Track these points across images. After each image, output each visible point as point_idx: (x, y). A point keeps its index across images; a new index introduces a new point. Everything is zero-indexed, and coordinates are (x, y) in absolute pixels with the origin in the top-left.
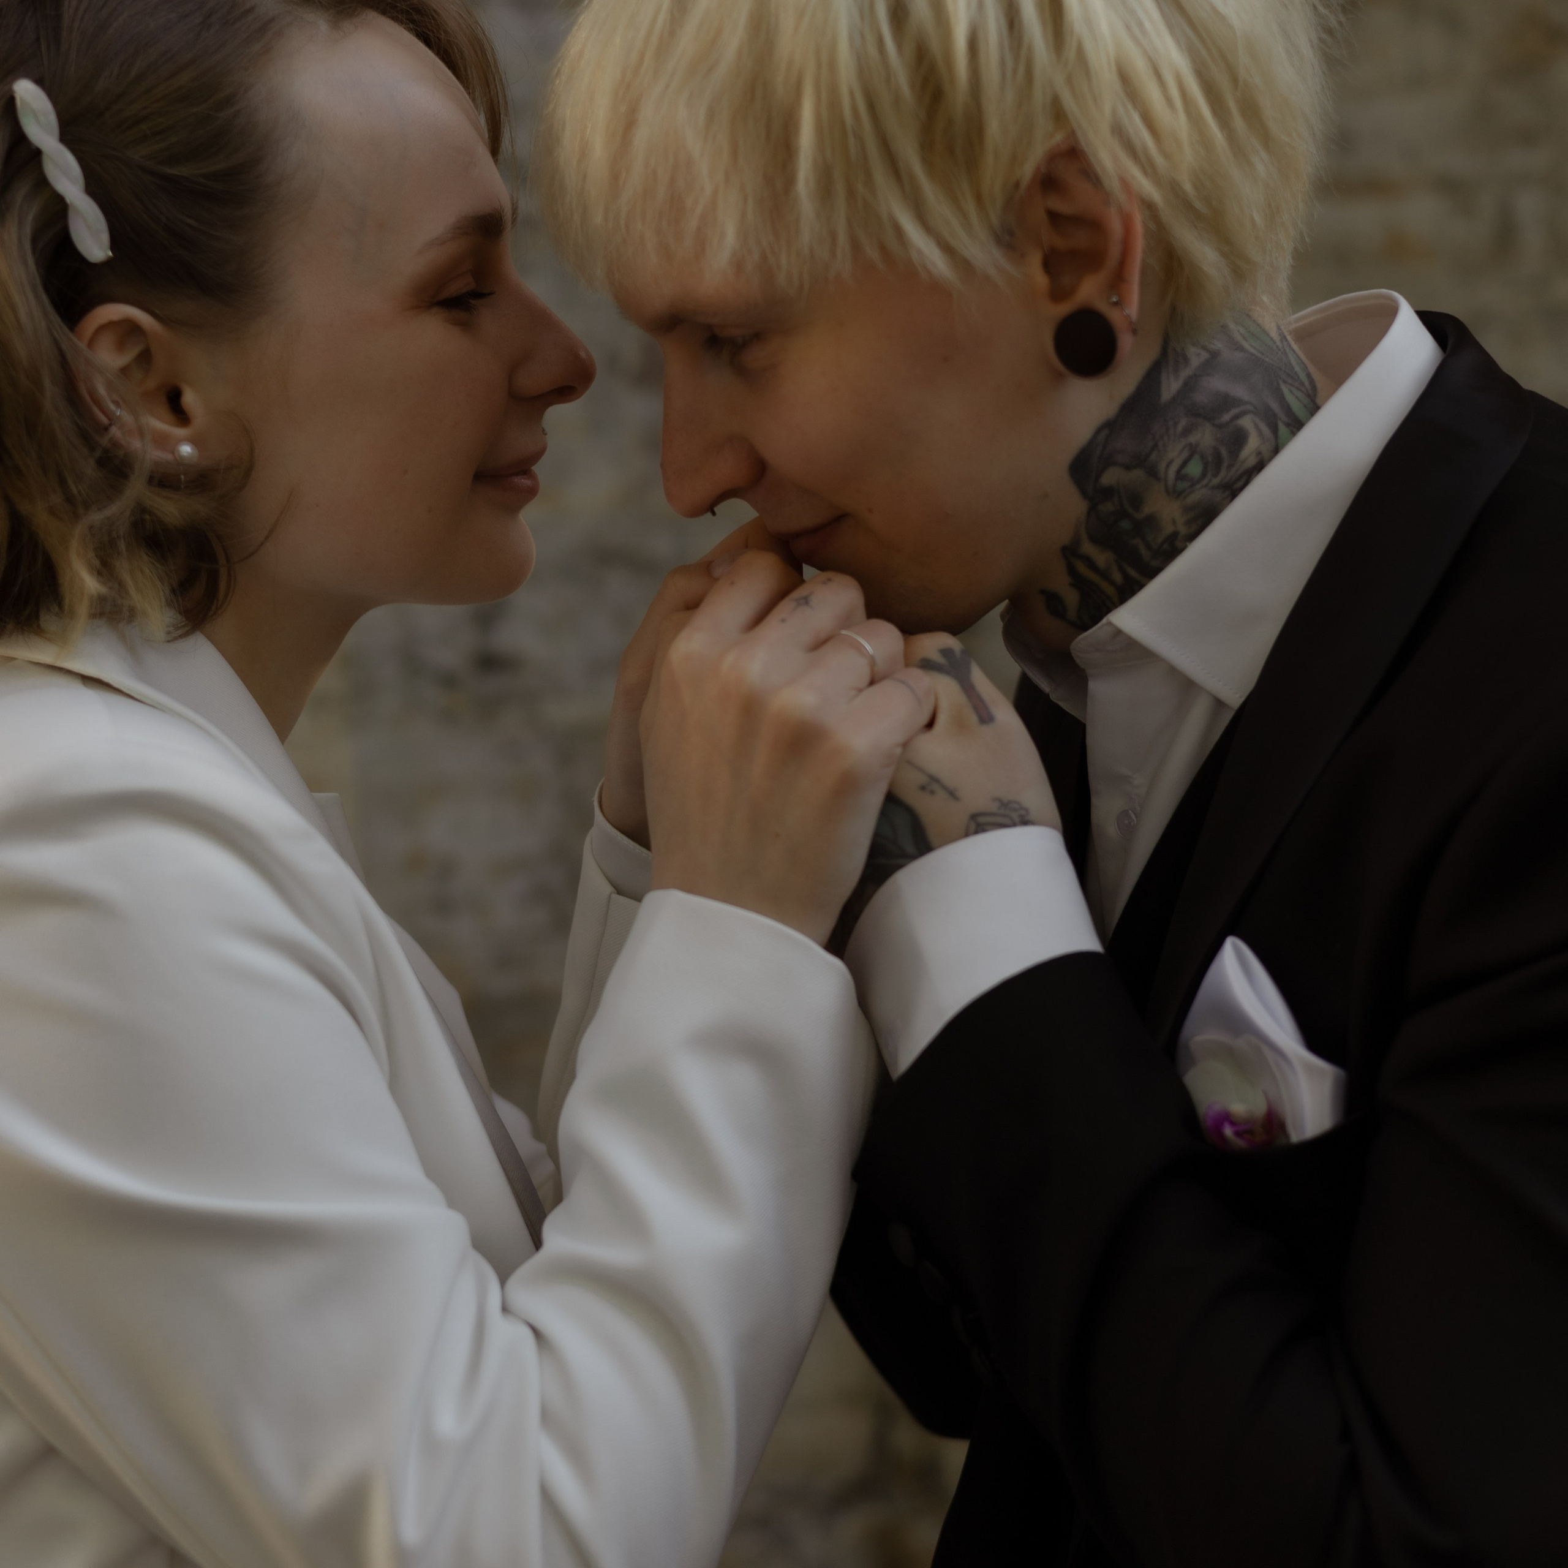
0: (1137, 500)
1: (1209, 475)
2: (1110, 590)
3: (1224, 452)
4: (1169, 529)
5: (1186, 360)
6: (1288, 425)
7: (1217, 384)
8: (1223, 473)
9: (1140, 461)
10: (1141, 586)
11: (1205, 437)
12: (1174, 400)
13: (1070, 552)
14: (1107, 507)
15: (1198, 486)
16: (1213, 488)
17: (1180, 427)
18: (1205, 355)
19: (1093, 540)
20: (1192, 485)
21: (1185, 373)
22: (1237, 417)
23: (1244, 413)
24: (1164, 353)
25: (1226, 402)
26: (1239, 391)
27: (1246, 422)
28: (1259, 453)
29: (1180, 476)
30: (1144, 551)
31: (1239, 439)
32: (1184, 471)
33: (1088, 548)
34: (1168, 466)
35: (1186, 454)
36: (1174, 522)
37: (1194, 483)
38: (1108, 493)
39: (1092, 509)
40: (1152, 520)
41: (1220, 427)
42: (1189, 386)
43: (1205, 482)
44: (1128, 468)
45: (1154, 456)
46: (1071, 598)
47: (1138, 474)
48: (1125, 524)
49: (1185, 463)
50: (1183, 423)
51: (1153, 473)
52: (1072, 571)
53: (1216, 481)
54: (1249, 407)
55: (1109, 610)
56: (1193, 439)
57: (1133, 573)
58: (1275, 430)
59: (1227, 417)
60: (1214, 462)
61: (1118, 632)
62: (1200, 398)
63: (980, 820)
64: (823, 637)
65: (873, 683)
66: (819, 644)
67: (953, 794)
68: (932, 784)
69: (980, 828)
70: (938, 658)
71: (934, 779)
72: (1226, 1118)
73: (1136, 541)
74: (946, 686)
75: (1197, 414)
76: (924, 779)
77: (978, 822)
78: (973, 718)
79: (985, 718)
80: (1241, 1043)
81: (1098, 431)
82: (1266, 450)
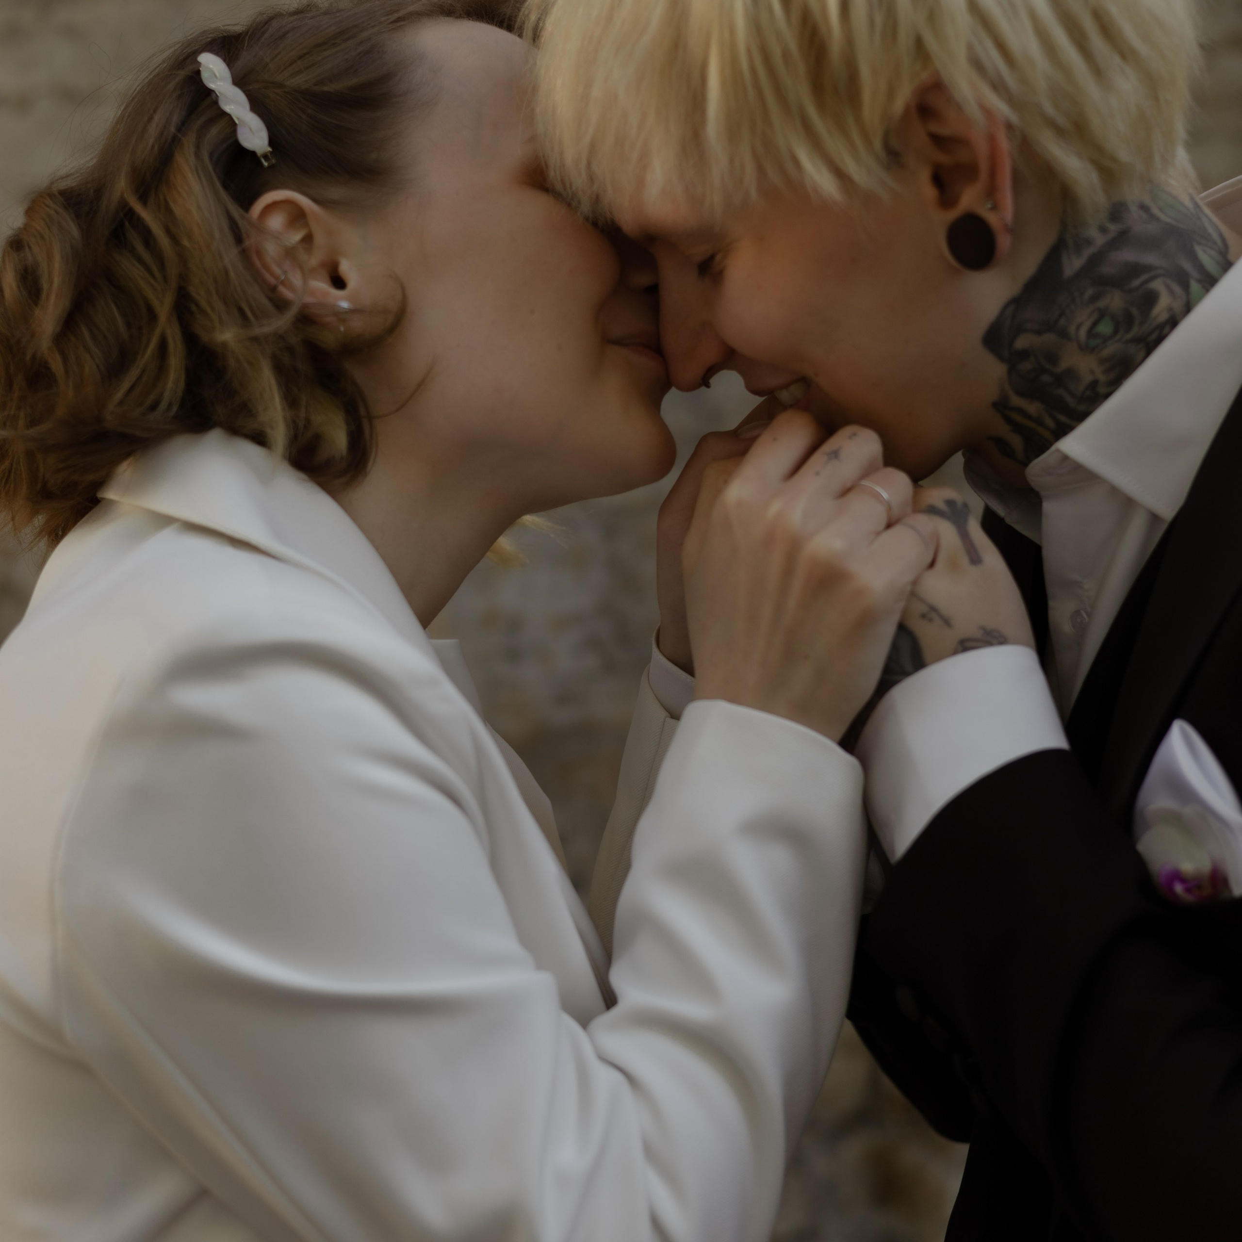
0: (1053, 358)
1: (1121, 332)
2: (1047, 434)
3: (1135, 311)
4: (1087, 379)
5: (1088, 241)
6: (1199, 281)
7: (1126, 255)
8: (1135, 329)
9: (1049, 327)
12: (1078, 274)
13: (1001, 406)
14: (1026, 366)
15: (1111, 342)
16: (1127, 342)
17: (1087, 296)
18: (1111, 235)
19: (1019, 394)
20: (1105, 341)
21: (1087, 253)
22: (1147, 281)
23: (1154, 278)
24: (1062, 238)
25: (1136, 270)
26: (1151, 259)
27: (1157, 285)
29: (1091, 334)
30: (1069, 400)
31: (1151, 298)
32: (1095, 331)
33: (1016, 401)
34: (1078, 328)
35: (1095, 317)
36: (1092, 372)
37: (1106, 339)
38: (1024, 354)
39: (1012, 369)
40: (1070, 373)
41: (1130, 291)
42: (1095, 261)
43: (1117, 337)
44: (1039, 333)
45: (1062, 321)
46: (1016, 441)
47: (1049, 338)
48: (1046, 378)
49: (1095, 324)
50: (1089, 292)
51: (1064, 334)
52: (1009, 420)
53: (1129, 336)
54: (1160, 271)
55: (1056, 439)
56: (1102, 303)
57: (1063, 418)
58: (1186, 287)
59: (1136, 283)
60: (1124, 322)
61: (1066, 458)
62: (1107, 270)
63: (968, 644)
64: (849, 485)
65: (889, 526)
66: (845, 492)
67: (947, 622)
68: (932, 613)
69: (965, 649)
70: (941, 505)
71: (933, 609)
72: (1177, 876)
73: (1060, 391)
74: (947, 531)
75: (1105, 283)
76: (923, 609)
77: (965, 645)
78: (964, 560)
79: (975, 559)
80: (1188, 811)
81: (1006, 307)
82: (1178, 306)
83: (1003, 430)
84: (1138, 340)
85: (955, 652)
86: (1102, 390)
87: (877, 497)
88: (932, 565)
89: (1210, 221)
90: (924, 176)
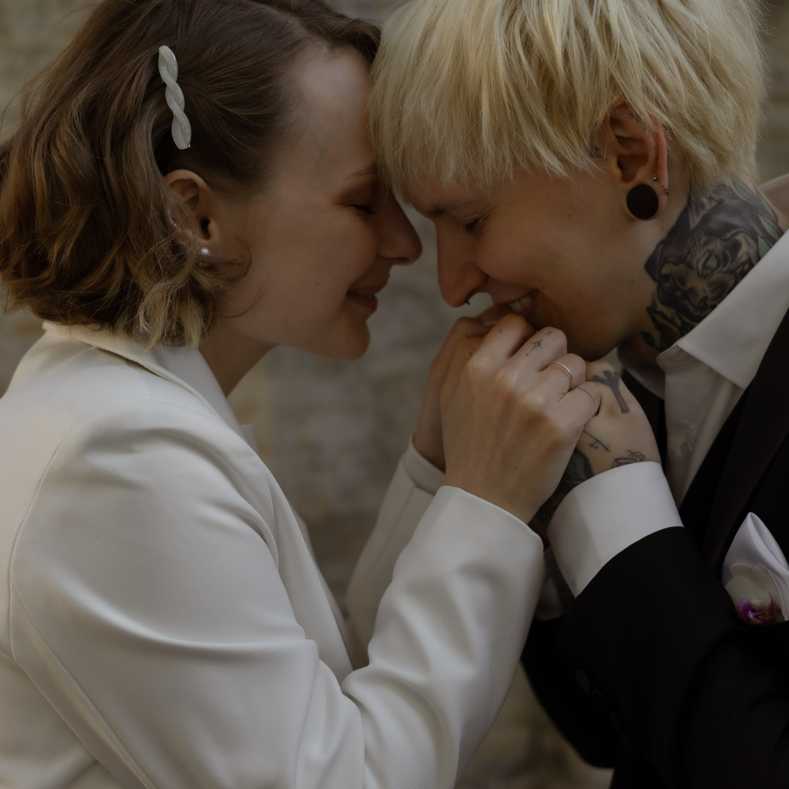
0: (683, 281)
1: (721, 266)
2: (675, 330)
3: (728, 253)
4: (702, 295)
5: (703, 206)
6: (763, 238)
7: (722, 218)
8: (729, 265)
9: (681, 260)
10: (692, 328)
11: (717, 246)
12: (697, 227)
13: (651, 310)
14: (667, 285)
15: (716, 272)
16: (724, 273)
17: (702, 241)
18: (714, 203)
19: (663, 303)
20: (712, 272)
21: (702, 213)
22: (734, 235)
23: (738, 233)
24: (689, 203)
25: (728, 227)
26: (735, 221)
27: (740, 237)
28: (748, 254)
29: (705, 267)
30: (691, 308)
31: (736, 246)
32: (706, 265)
33: (661, 307)
34: (697, 262)
35: (707, 255)
36: (704, 291)
37: (713, 270)
38: (667, 277)
39: (659, 286)
40: (692, 291)
41: (725, 240)
42: (706, 219)
43: (719, 269)
44: (676, 264)
45: (689, 257)
46: (656, 335)
47: (682, 267)
48: (678, 293)
49: (707, 260)
50: (704, 239)
51: (689, 266)
52: (654, 320)
53: (725, 269)
54: (741, 229)
55: (675, 340)
56: (710, 247)
57: (686, 319)
58: (756, 241)
59: (728, 235)
60: (723, 259)
61: (682, 351)
62: (713, 225)
63: (620, 461)
64: (546, 364)
65: (570, 390)
66: (544, 368)
67: (607, 449)
68: (597, 443)
69: (619, 465)
70: (602, 376)
71: (598, 441)
72: (749, 607)
73: (686, 302)
74: (606, 391)
75: (713, 234)
76: (592, 441)
77: (619, 462)
78: (619, 410)
79: (625, 410)
80: (757, 568)
81: (658, 246)
82: (752, 252)
83: (650, 327)
84: (731, 272)
85: (612, 468)
86: (710, 303)
87: (564, 371)
88: (597, 413)
89: (766, 202)
90: (613, 162)
